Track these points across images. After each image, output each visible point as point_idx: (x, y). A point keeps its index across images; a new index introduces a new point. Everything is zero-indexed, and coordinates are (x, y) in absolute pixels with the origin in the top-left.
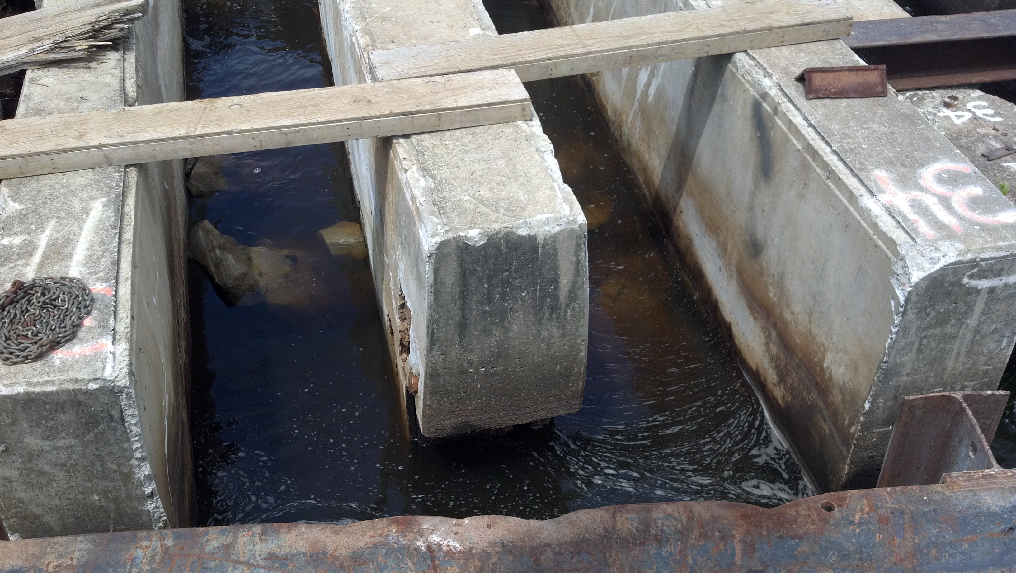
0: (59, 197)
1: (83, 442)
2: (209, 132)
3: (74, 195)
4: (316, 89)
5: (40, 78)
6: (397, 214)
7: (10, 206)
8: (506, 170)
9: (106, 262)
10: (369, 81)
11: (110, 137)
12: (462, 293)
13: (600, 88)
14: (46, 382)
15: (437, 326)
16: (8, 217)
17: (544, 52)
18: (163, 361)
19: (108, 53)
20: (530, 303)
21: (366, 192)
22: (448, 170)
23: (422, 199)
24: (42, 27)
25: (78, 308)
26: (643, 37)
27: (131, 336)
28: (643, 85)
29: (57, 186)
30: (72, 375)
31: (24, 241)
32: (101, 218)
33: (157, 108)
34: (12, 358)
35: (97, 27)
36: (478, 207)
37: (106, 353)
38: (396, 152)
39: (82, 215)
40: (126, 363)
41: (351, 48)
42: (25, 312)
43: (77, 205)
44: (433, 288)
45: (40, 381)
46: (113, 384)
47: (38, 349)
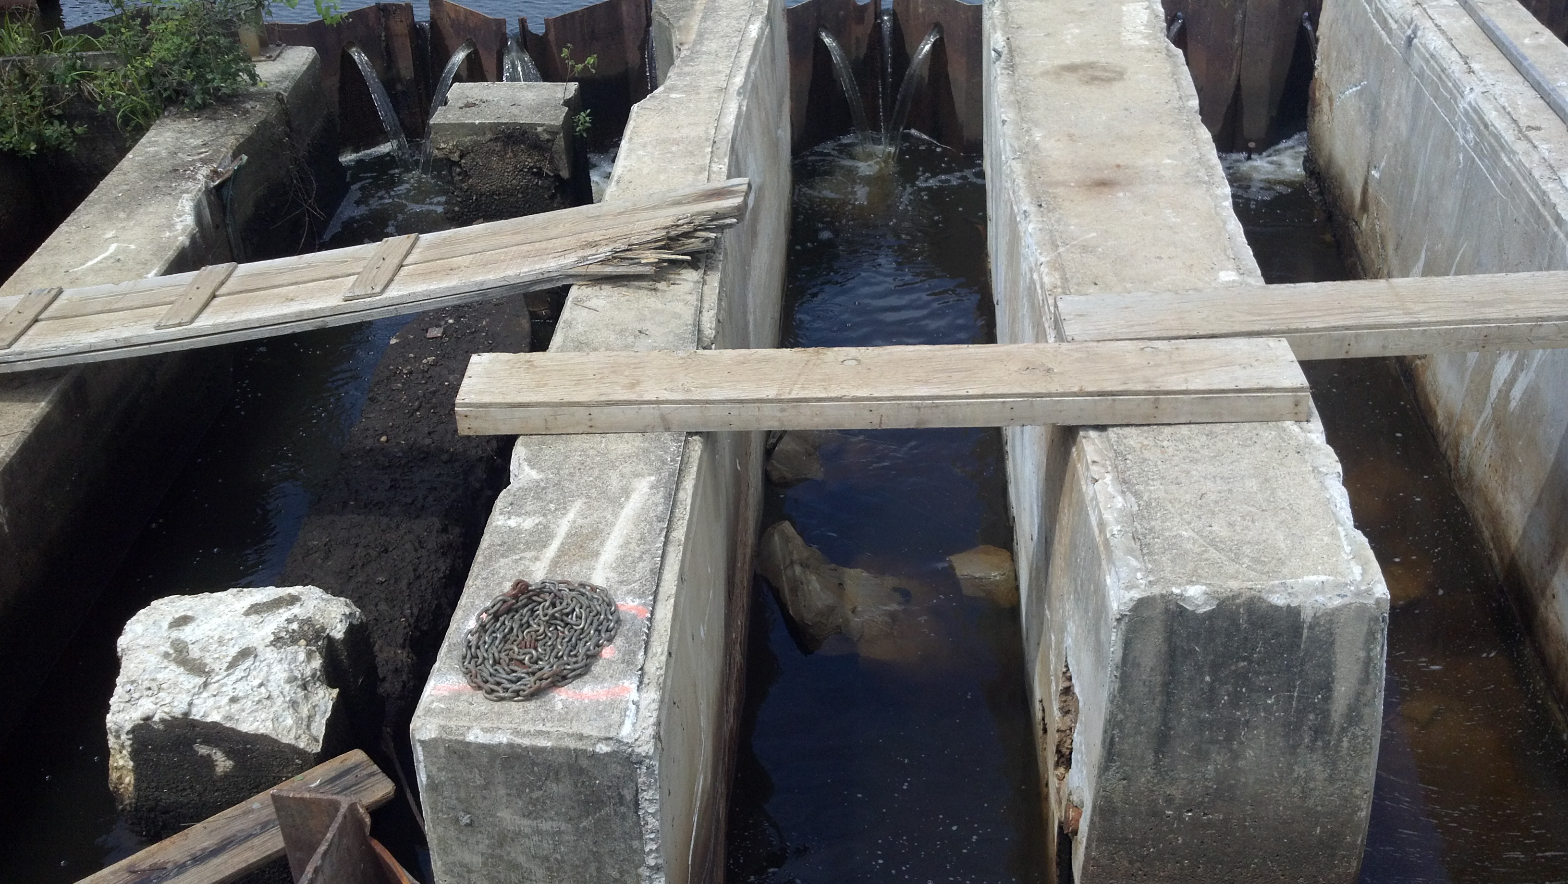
0: (592, 468)
1: (578, 829)
2: (808, 396)
3: (613, 467)
4: (970, 346)
5: (588, 298)
6: (1073, 547)
7: (526, 473)
8: (1259, 496)
9: (644, 567)
10: (1051, 340)
11: (672, 390)
12: (1166, 684)
13: (1427, 378)
14: (540, 733)
15: (1121, 731)
16: (520, 488)
17: (1340, 317)
18: (703, 723)
19: (683, 271)
20: (1280, 717)
21: (1026, 505)
22: (1161, 487)
23: (1116, 529)
24: (600, 229)
25: (596, 630)
26: (1510, 307)
27: (665, 681)
28: (1502, 381)
29: (592, 452)
30: (576, 728)
31: (537, 525)
32: (645, 505)
33: (740, 355)
34: (498, 692)
35: (673, 233)
36: (1205, 551)
37: (627, 702)
38: (1082, 451)
39: (621, 498)
40: (652, 720)
41: (1029, 288)
42: (525, 626)
43: (615, 482)
44: (1120, 671)
45: (532, 730)
46: (630, 750)
47: (535, 683)
